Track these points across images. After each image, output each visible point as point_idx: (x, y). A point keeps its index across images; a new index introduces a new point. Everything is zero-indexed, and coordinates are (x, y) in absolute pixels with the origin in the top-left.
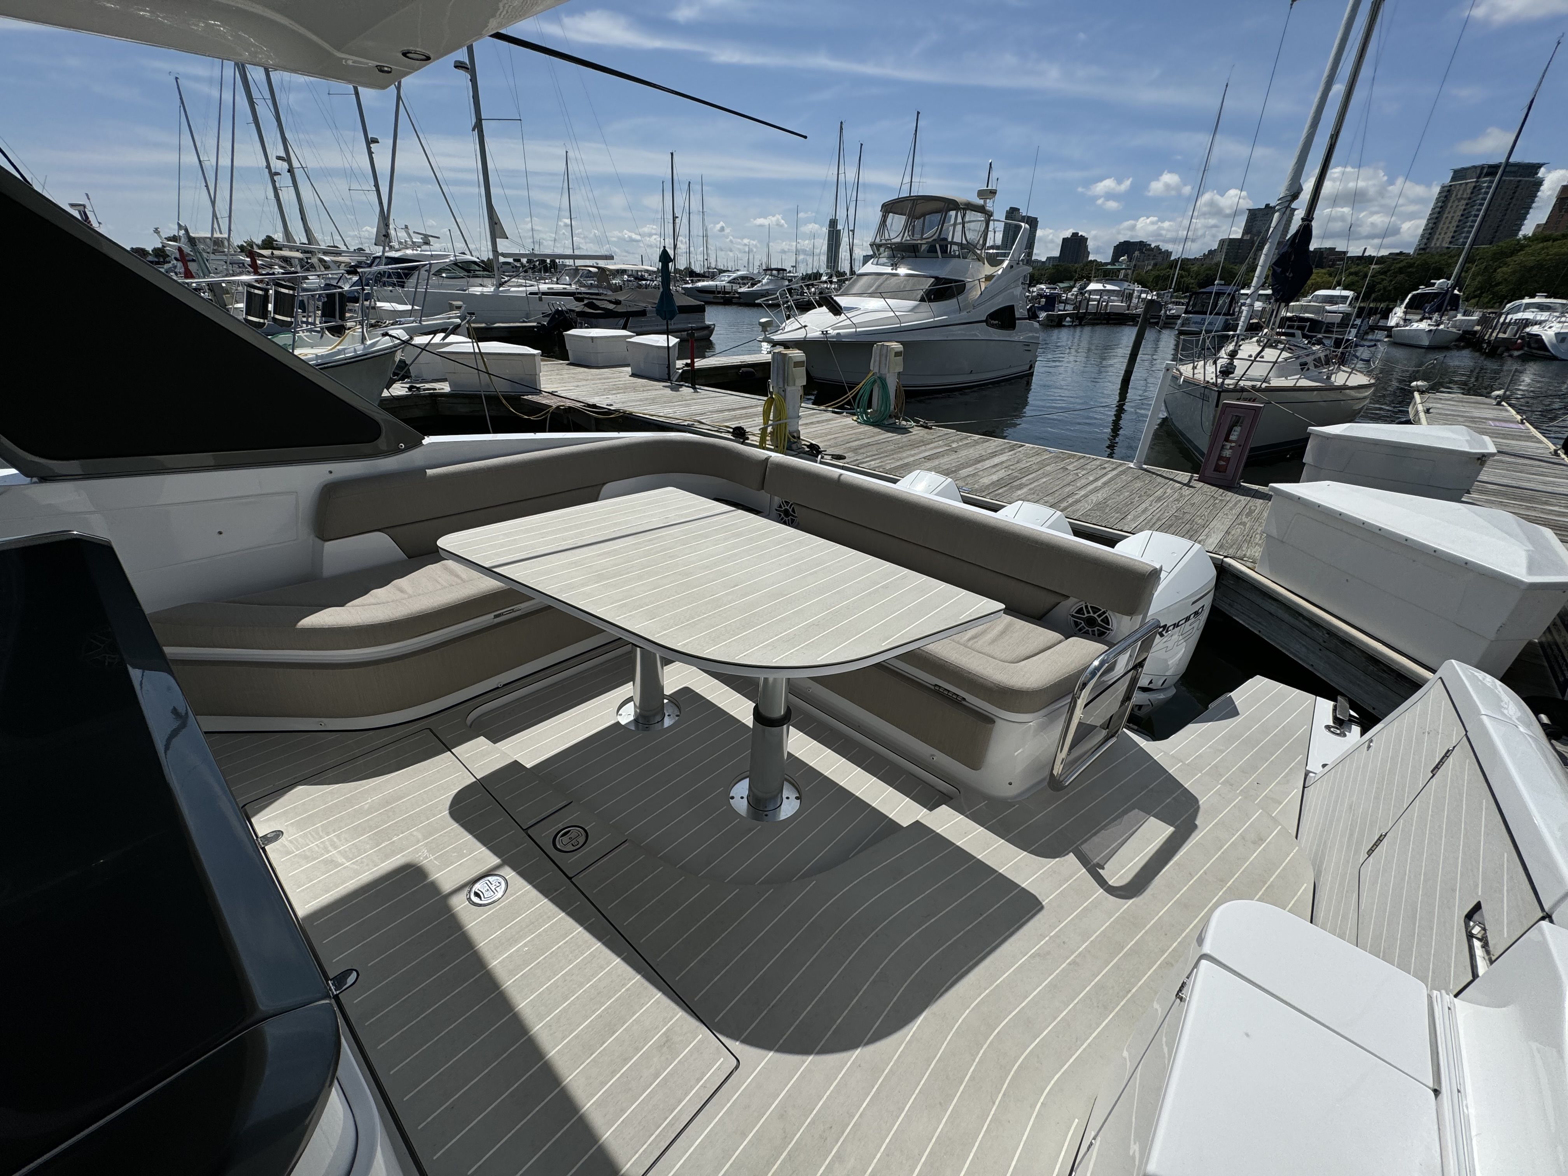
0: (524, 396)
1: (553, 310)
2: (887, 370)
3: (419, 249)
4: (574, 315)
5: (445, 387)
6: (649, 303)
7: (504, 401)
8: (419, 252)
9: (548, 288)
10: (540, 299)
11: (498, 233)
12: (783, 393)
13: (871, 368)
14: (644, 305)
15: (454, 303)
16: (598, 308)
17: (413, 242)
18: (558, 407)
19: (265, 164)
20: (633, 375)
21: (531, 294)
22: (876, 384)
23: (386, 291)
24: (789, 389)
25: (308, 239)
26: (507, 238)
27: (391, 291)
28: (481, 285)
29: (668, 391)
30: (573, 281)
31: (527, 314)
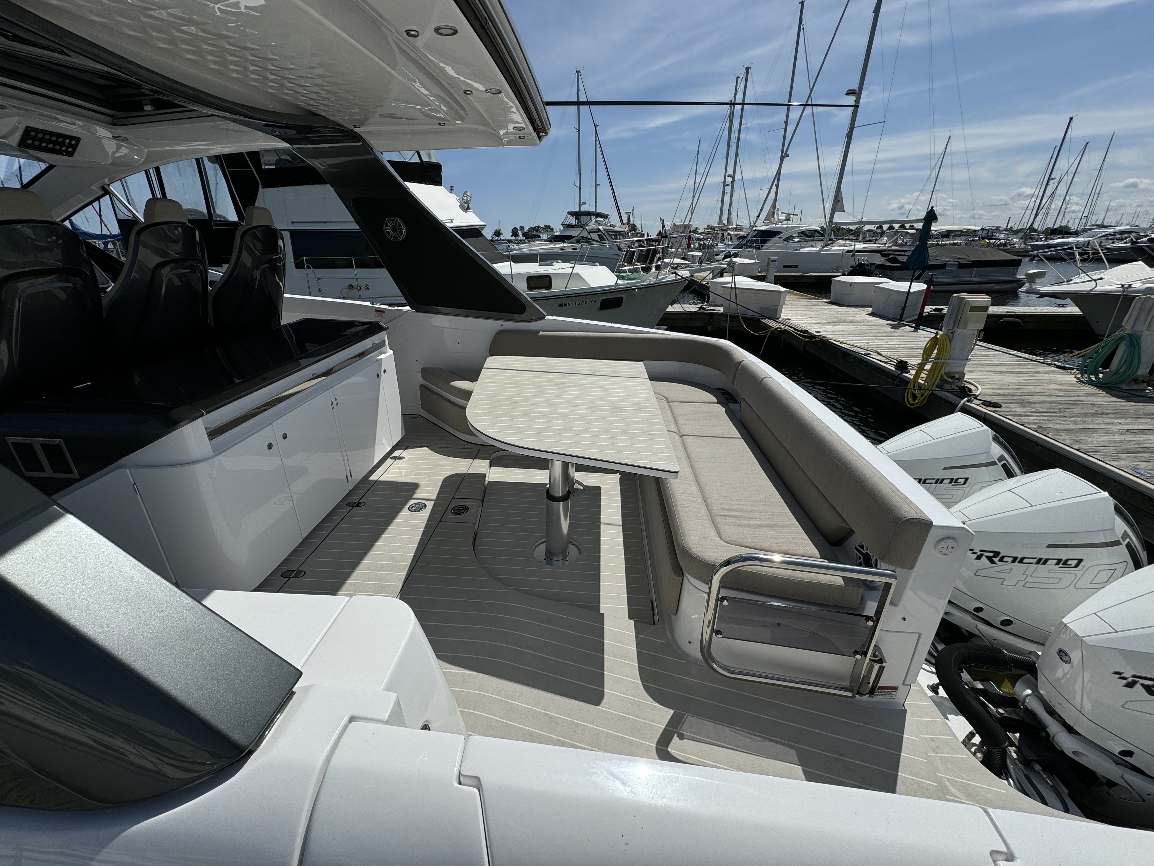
0: (762, 319)
1: (857, 263)
2: (1146, 327)
3: (780, 224)
4: (873, 267)
5: (720, 310)
6: (953, 258)
7: (741, 321)
8: (779, 226)
9: (864, 247)
10: (853, 256)
11: (838, 208)
12: (951, 335)
13: (1123, 324)
14: (947, 259)
15: (771, 257)
16: (898, 262)
17: (778, 219)
18: (776, 329)
19: (723, 180)
20: (872, 314)
21: (847, 252)
22: (1124, 342)
23: (746, 251)
24: (959, 331)
25: (728, 222)
26: (844, 211)
27: (749, 251)
28: (812, 246)
29: (889, 328)
30: (889, 241)
31: (838, 267)
